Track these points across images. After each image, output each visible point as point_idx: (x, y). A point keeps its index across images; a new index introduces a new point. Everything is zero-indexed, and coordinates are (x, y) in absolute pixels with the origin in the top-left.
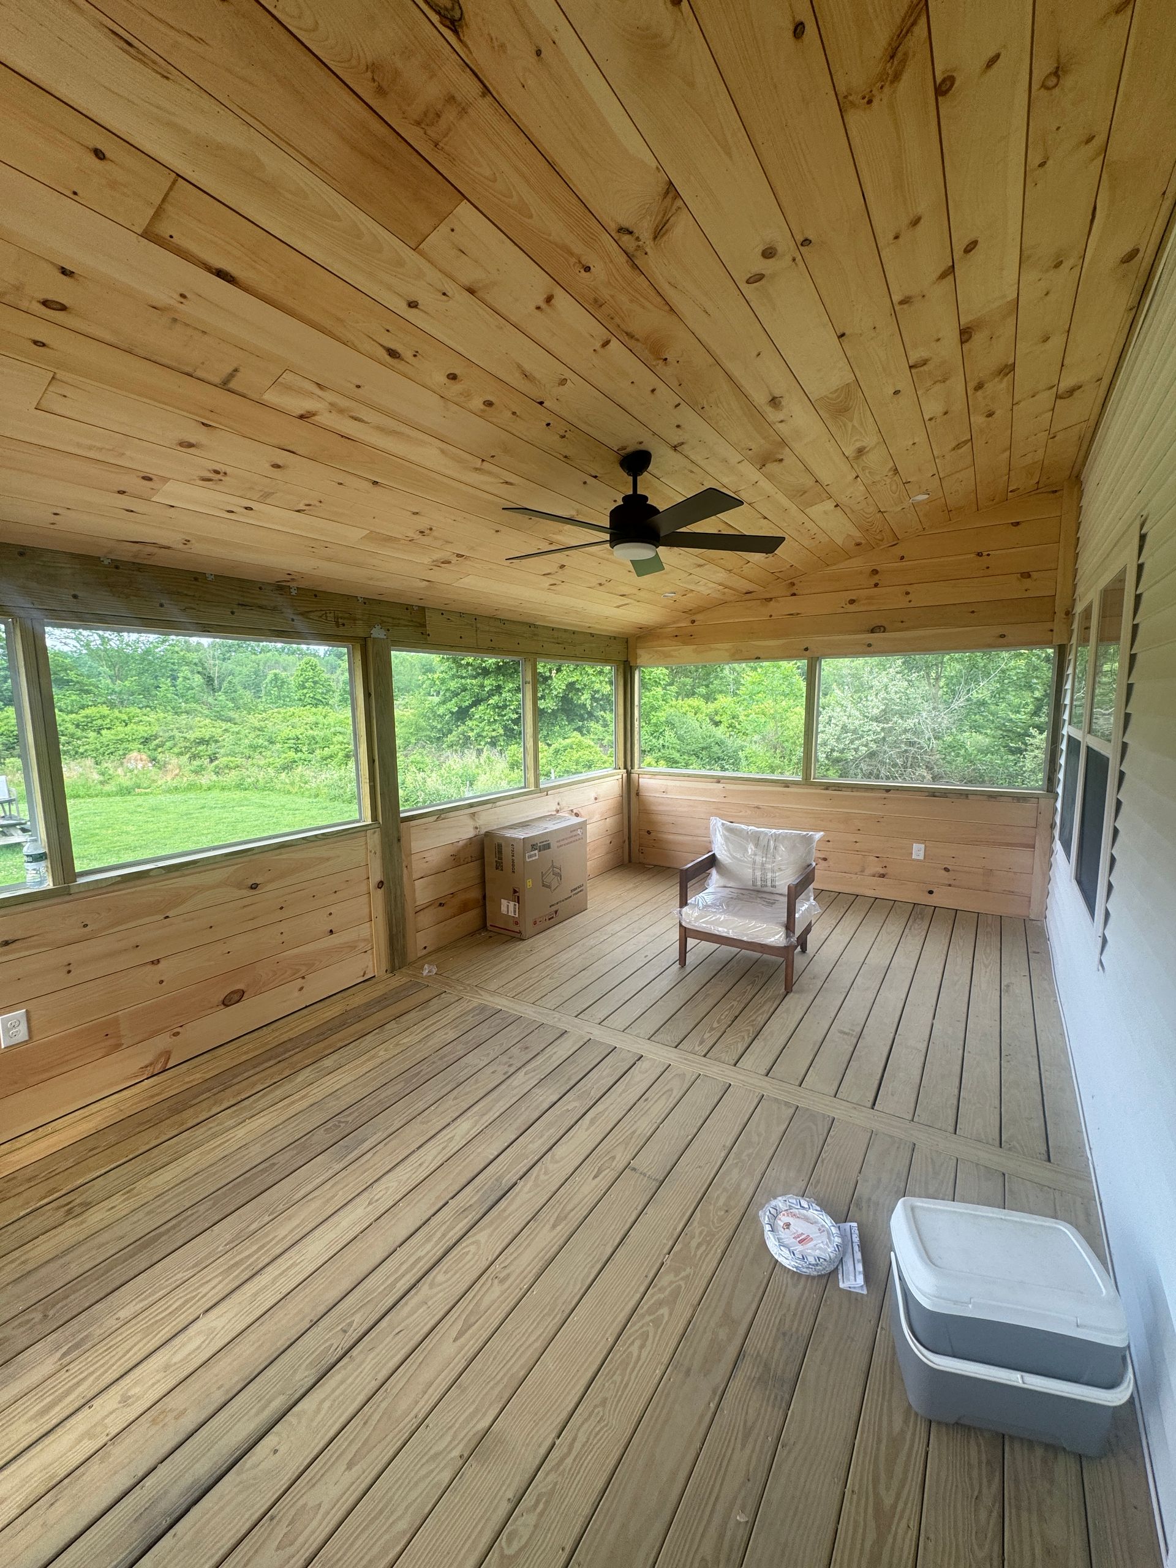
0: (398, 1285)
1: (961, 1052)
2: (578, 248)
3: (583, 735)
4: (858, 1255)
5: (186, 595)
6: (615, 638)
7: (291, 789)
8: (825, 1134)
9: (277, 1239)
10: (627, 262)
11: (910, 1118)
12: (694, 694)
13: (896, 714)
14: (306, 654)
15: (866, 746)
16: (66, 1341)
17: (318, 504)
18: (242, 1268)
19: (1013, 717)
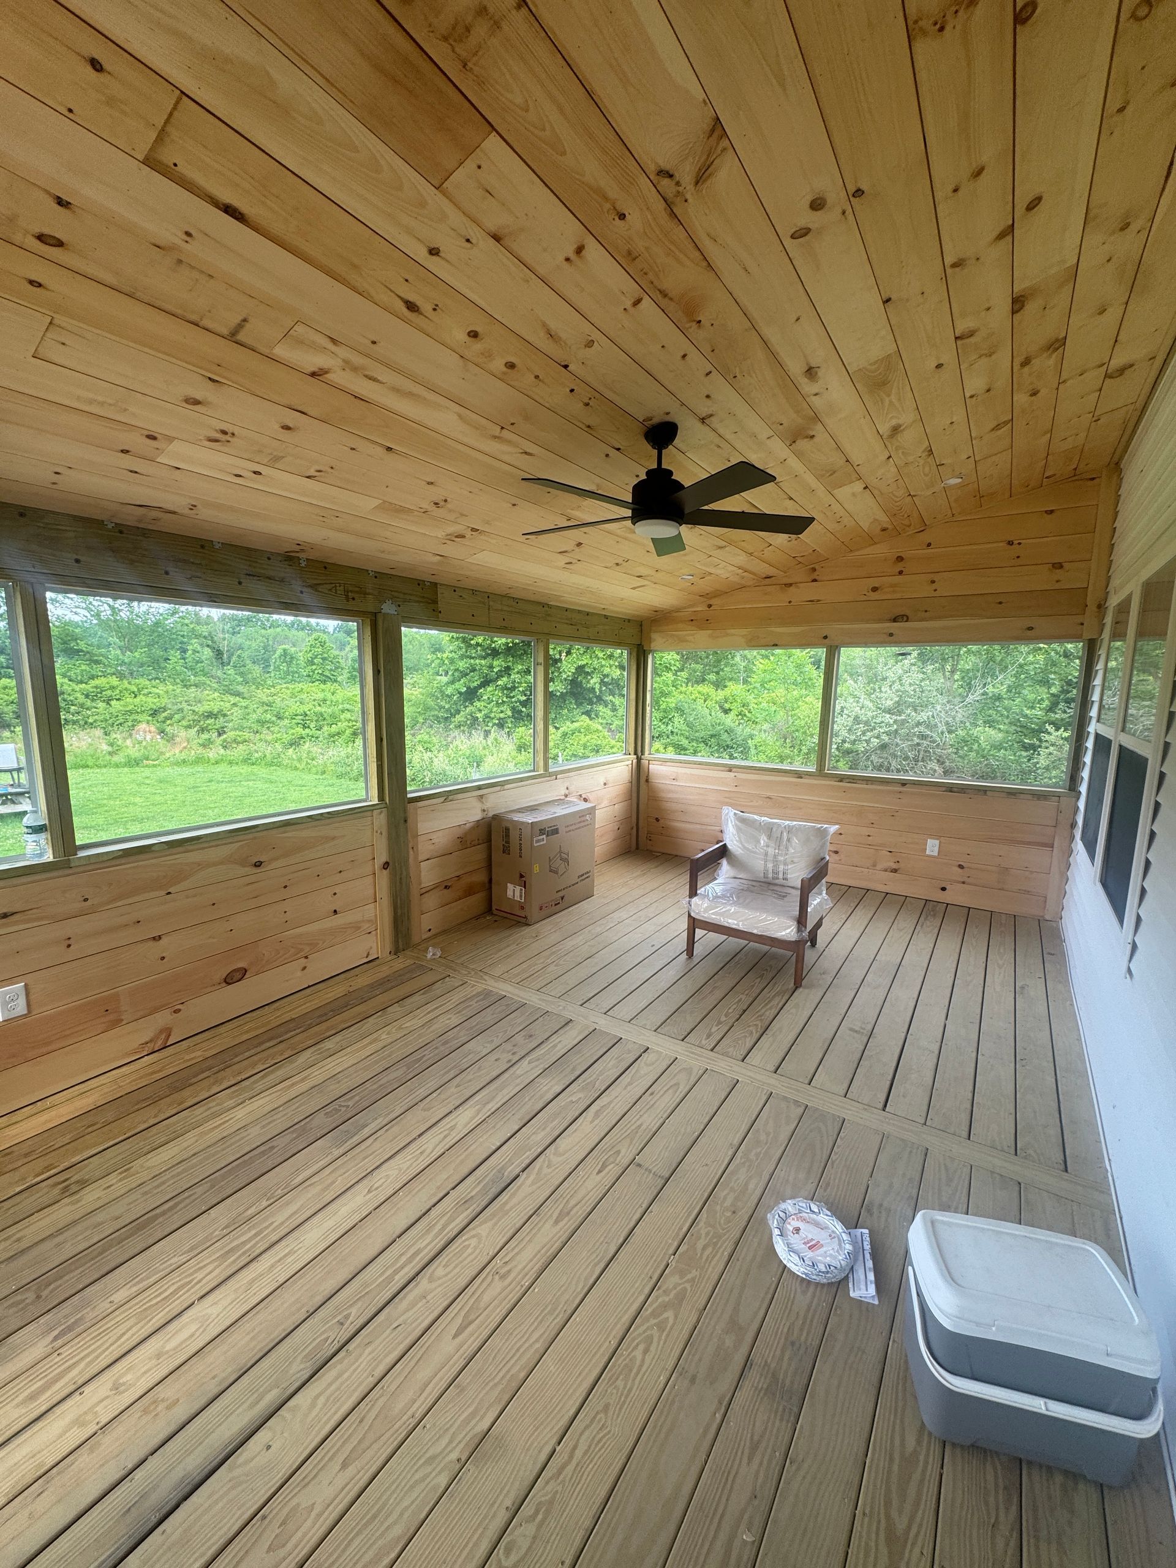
0: (397, 1277)
1: (974, 1054)
2: (613, 192)
3: (591, 719)
4: (870, 1264)
5: (193, 563)
6: (629, 621)
7: (298, 765)
8: (835, 1136)
9: (275, 1224)
10: (665, 209)
11: (923, 1122)
12: (704, 680)
13: (909, 707)
14: (315, 630)
15: (877, 738)
16: (59, 1323)
17: (330, 470)
18: (240, 1252)
19: (1028, 712)
